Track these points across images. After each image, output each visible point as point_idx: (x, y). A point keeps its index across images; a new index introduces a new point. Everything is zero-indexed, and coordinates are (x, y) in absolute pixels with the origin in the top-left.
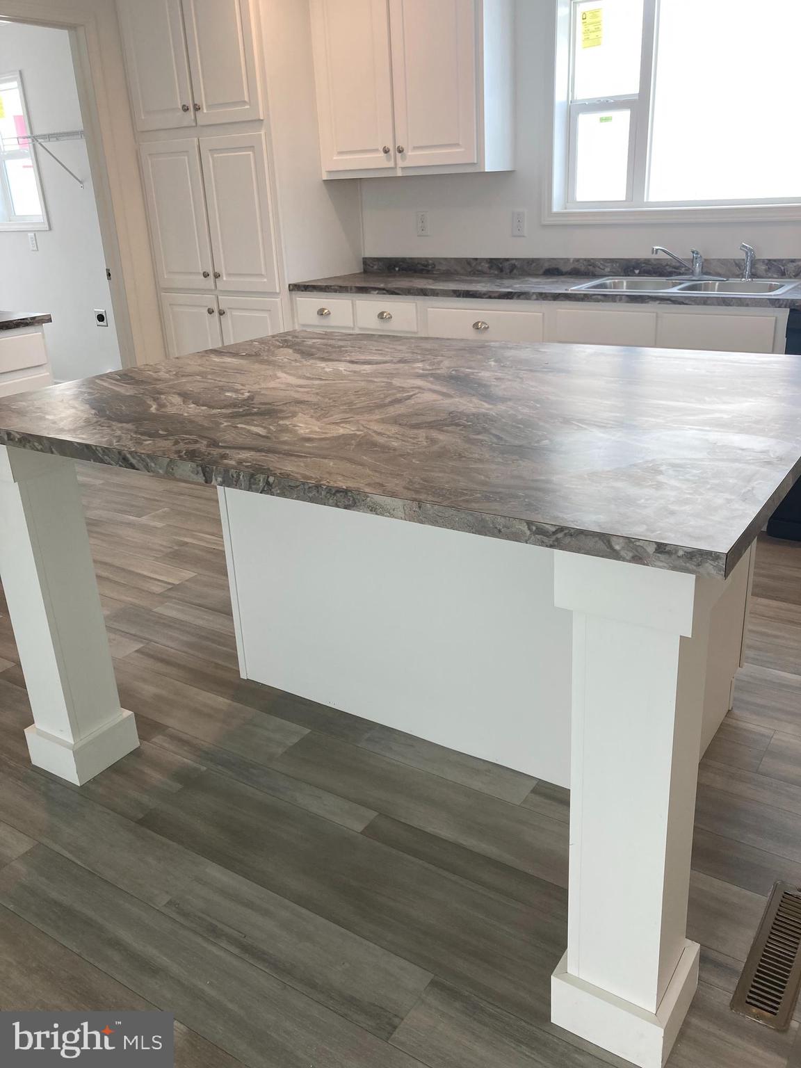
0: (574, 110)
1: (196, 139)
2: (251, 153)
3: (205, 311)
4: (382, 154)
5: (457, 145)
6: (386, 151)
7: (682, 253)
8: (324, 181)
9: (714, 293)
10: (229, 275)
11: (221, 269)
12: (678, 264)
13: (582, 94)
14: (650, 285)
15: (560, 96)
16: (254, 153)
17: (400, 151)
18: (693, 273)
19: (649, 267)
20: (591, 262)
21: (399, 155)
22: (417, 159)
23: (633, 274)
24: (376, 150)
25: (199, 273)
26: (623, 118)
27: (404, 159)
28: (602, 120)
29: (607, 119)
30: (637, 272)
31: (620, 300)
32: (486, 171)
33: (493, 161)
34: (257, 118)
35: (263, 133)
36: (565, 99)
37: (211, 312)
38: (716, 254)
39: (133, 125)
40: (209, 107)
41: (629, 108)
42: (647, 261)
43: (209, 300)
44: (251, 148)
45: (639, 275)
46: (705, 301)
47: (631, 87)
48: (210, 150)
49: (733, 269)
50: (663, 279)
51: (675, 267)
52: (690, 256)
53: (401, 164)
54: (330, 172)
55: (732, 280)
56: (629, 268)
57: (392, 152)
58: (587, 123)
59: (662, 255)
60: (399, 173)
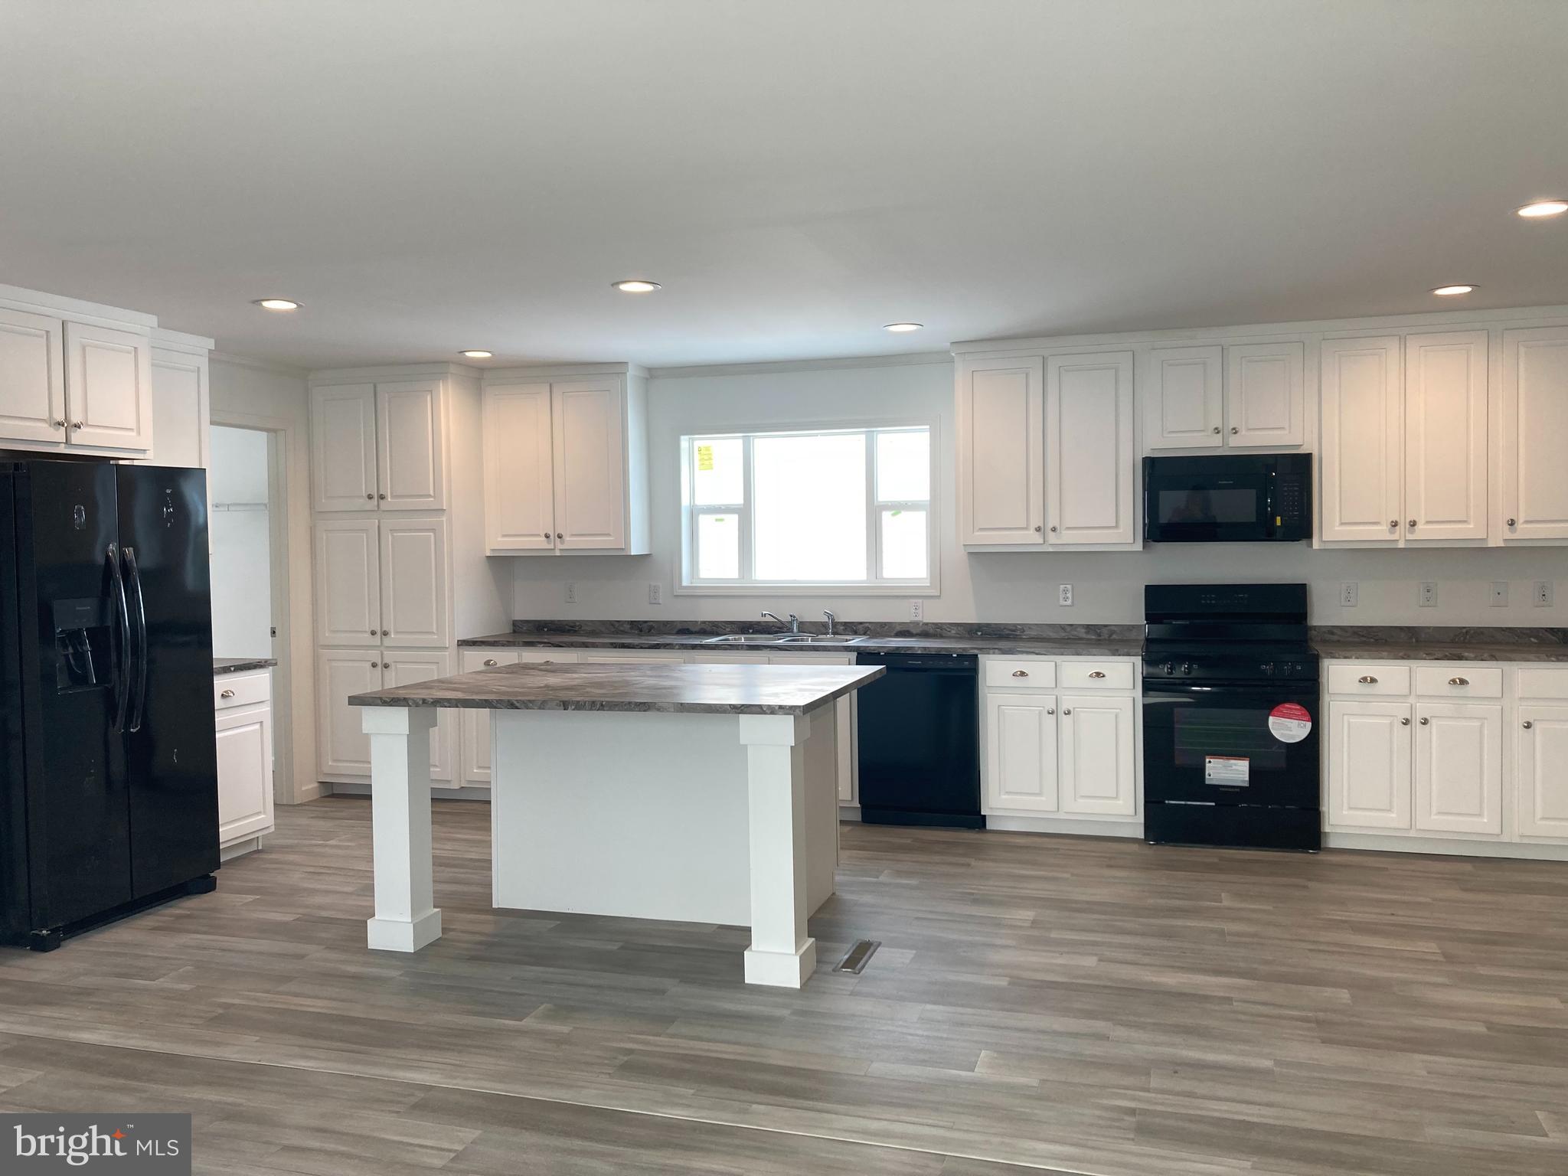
0: (695, 511)
1: (377, 521)
2: (432, 534)
3: (368, 665)
4: (544, 538)
5: (608, 535)
6: (547, 536)
7: (785, 618)
8: (487, 557)
9: (810, 643)
10: (397, 632)
11: (389, 626)
12: (781, 626)
13: (701, 501)
14: (761, 639)
15: (685, 501)
16: (435, 534)
17: (560, 537)
18: (792, 632)
19: (760, 628)
20: (715, 624)
21: (558, 540)
22: (573, 543)
23: (749, 633)
24: (539, 535)
25: (366, 632)
26: (733, 520)
27: (562, 543)
28: (717, 520)
29: (722, 520)
30: (751, 631)
31: (742, 649)
32: (632, 554)
33: (636, 548)
34: (440, 508)
35: (444, 519)
36: (688, 503)
37: (374, 665)
38: (808, 618)
39: (311, 506)
40: (393, 497)
41: (736, 513)
42: (758, 623)
43: (374, 656)
44: (433, 530)
45: (752, 633)
46: (801, 648)
47: (738, 499)
48: (391, 530)
49: (819, 628)
50: (771, 636)
51: (780, 628)
52: (790, 619)
53: (560, 546)
54: (493, 550)
55: (820, 637)
56: (745, 628)
57: (552, 537)
58: (705, 521)
59: (769, 619)
60: (558, 553)
